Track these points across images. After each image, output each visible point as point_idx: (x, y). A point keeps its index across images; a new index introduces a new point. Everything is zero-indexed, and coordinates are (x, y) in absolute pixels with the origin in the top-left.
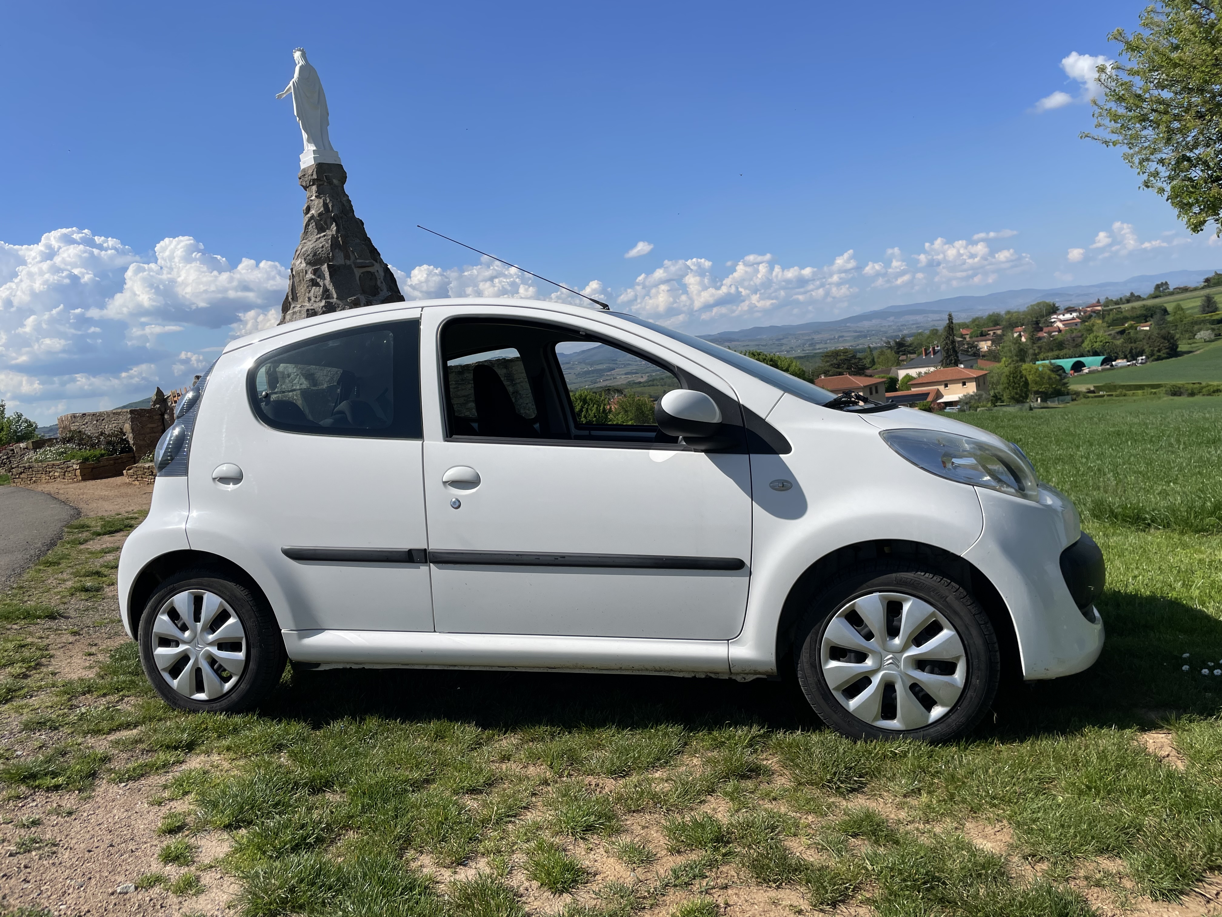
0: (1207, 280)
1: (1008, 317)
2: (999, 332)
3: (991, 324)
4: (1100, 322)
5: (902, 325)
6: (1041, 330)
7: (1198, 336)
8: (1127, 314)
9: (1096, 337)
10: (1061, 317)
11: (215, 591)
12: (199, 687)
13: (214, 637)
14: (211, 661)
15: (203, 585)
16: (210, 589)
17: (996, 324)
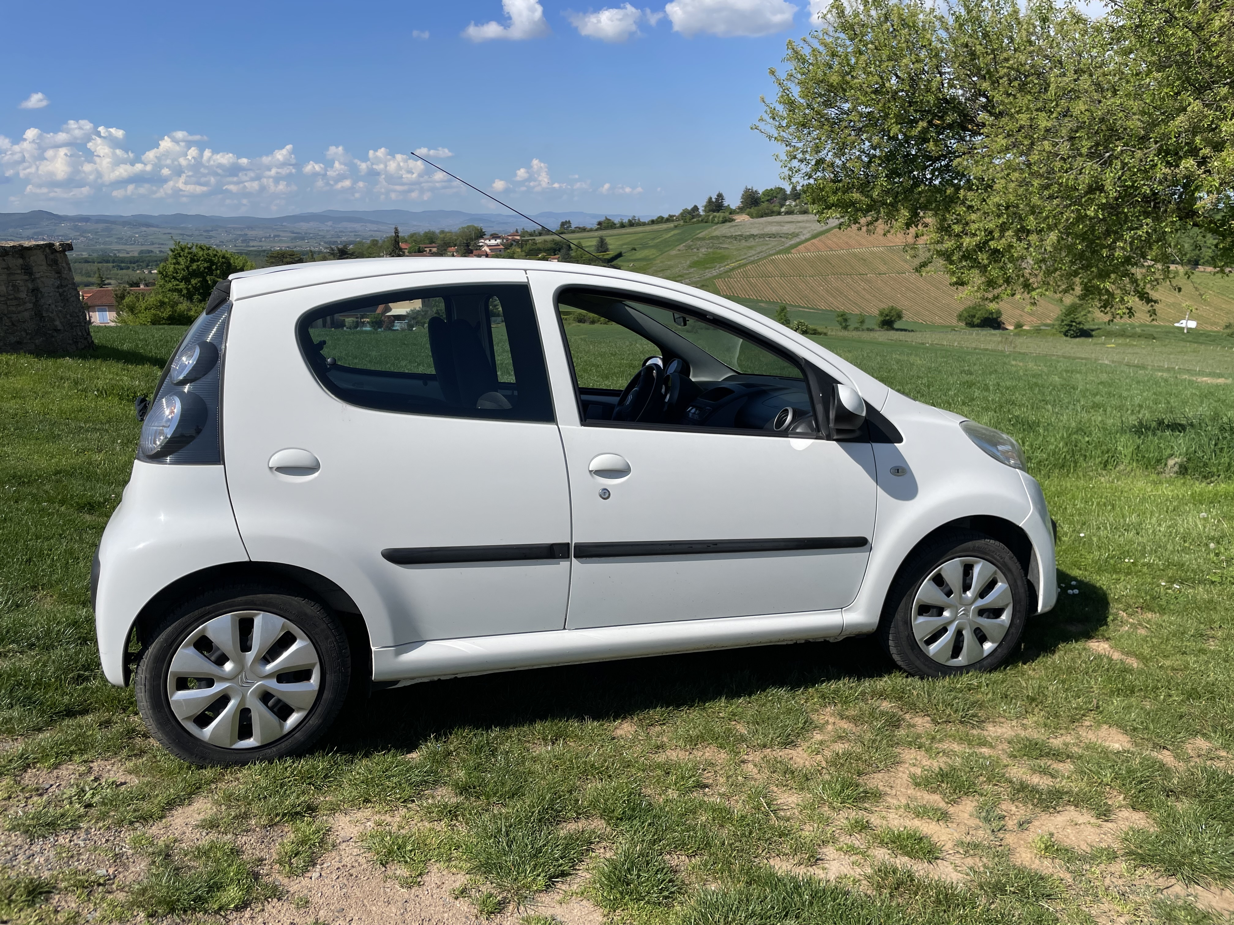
0: (600, 224)
1: (442, 236)
2: (434, 250)
3: (427, 241)
4: (519, 250)
5: (341, 232)
8: (539, 246)
10: (487, 242)
11: (275, 610)
12: (245, 731)
13: (270, 667)
14: (265, 697)
15: (255, 604)
16: (265, 608)
17: (432, 242)
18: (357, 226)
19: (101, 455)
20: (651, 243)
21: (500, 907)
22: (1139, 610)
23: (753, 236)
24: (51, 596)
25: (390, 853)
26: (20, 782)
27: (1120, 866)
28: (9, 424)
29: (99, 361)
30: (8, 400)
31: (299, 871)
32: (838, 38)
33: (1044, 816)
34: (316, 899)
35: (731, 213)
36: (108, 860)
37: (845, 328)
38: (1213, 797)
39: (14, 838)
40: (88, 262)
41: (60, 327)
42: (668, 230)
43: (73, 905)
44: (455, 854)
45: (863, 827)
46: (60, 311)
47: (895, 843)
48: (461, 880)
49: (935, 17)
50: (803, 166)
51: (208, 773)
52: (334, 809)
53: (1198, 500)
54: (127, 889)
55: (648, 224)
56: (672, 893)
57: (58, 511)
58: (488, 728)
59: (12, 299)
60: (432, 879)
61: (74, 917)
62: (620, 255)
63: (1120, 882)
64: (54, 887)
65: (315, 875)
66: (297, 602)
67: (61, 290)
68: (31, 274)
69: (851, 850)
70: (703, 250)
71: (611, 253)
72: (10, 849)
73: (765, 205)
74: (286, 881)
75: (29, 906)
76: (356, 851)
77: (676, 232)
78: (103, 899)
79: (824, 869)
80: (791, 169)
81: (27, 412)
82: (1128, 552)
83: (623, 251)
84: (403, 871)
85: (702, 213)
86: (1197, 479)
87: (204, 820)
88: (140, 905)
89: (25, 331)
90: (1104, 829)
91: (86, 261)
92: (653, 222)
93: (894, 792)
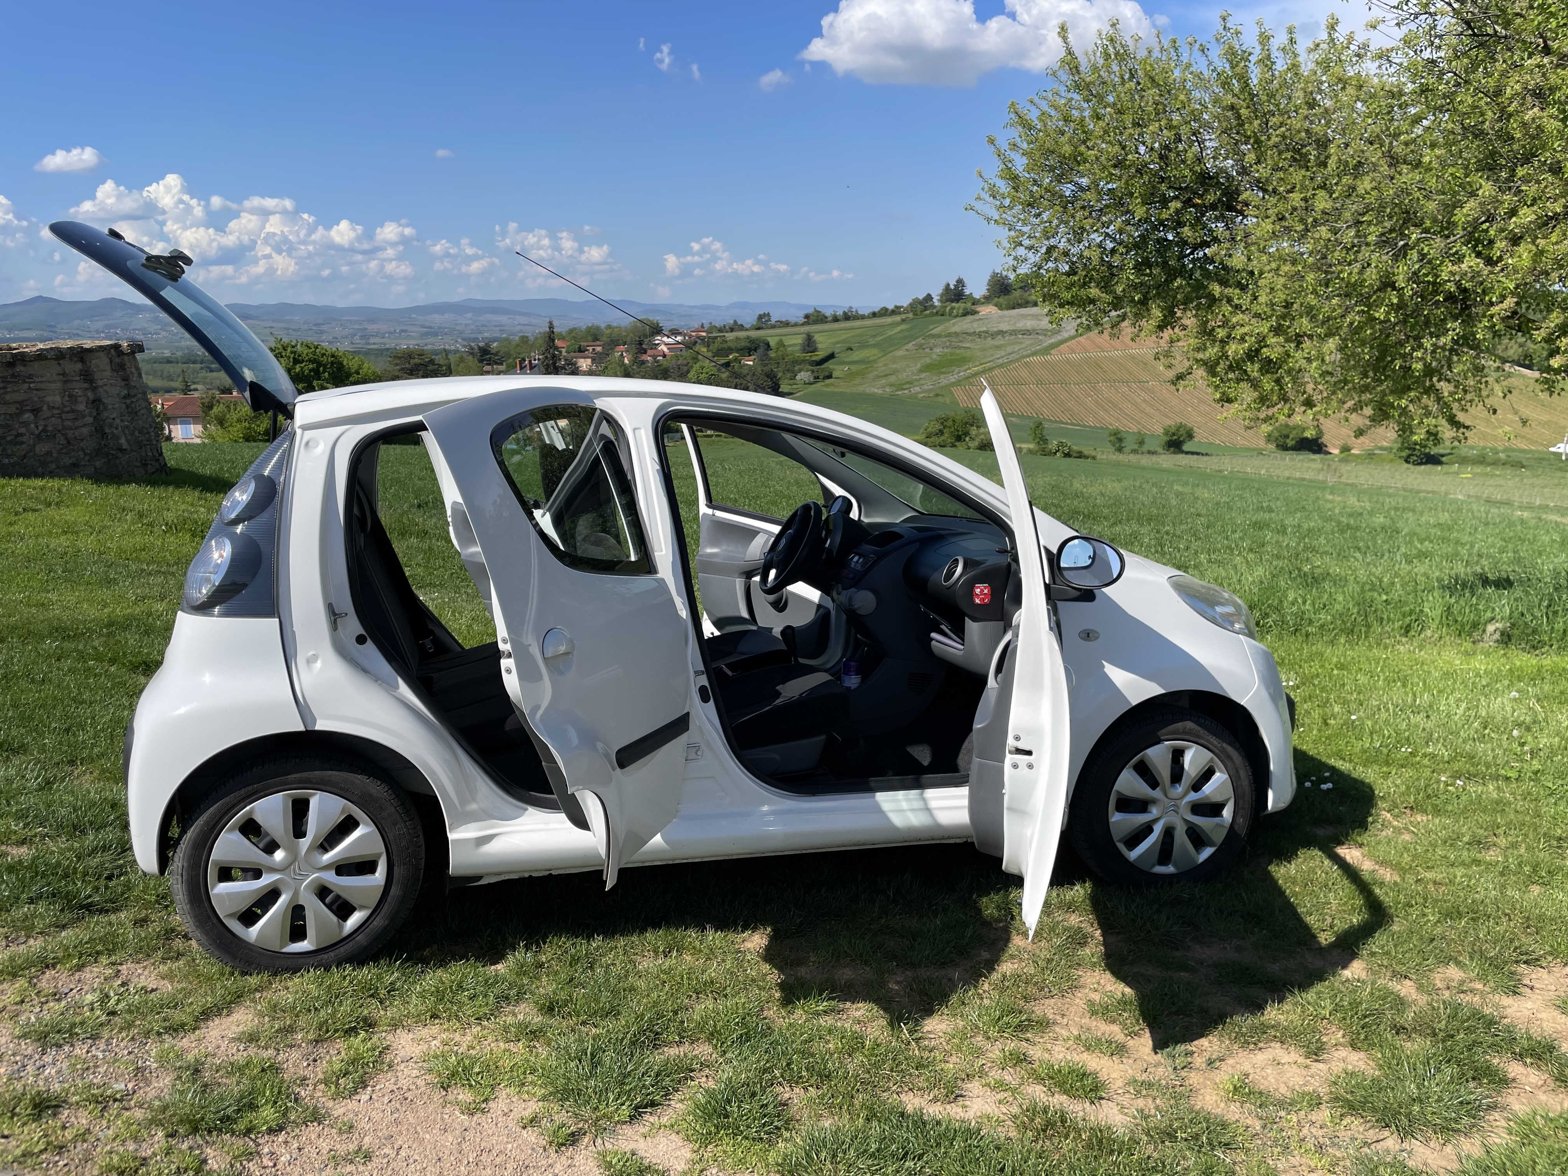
0: (807, 316)
1: (608, 332)
2: (599, 349)
3: (590, 338)
4: (705, 350)
6: (645, 352)
7: (798, 377)
8: (730, 344)
9: (703, 368)
10: (665, 339)
11: (334, 790)
12: (298, 933)
13: (329, 857)
14: (323, 892)
15: (311, 783)
16: (322, 787)
17: (596, 339)
18: (503, 319)
19: (164, 604)
20: (872, 341)
21: (573, 1139)
22: (1408, 811)
23: (1002, 333)
24: (91, 773)
25: (453, 1076)
26: (35, 985)
27: (1324, 1114)
28: (55, 565)
29: (171, 489)
30: (58, 536)
31: (347, 1092)
32: (1072, 99)
33: (1242, 1054)
34: (363, 1124)
35: (973, 304)
36: (129, 1074)
37: (1120, 450)
38: (1452, 1036)
39: (24, 1047)
40: (171, 362)
41: (125, 446)
42: (894, 325)
43: (84, 1121)
44: (530, 1078)
45: (1019, 1059)
46: (127, 427)
47: (1052, 1078)
48: (533, 1107)
49: (1191, 73)
50: (1030, 255)
51: (253, 980)
52: (395, 1025)
53: (1515, 676)
54: (146, 1106)
55: (868, 317)
56: (777, 1128)
57: (106, 671)
58: (589, 937)
59: (68, 412)
60: (498, 1106)
61: (84, 1134)
62: (831, 356)
63: (1320, 1133)
64: (64, 1102)
65: (365, 1097)
66: (360, 780)
67: (128, 401)
68: (91, 381)
69: (1000, 1086)
70: (938, 350)
71: (821, 354)
72: (18, 1058)
73: (1017, 294)
74: (330, 1104)
75: (34, 1121)
76: (415, 1073)
77: (904, 327)
78: (118, 1115)
79: (964, 1107)
80: (1016, 258)
81: (79, 551)
82: (1408, 739)
83: (836, 351)
84: (465, 1096)
85: (937, 303)
86: (1523, 650)
87: (243, 1033)
88: (160, 1124)
89: (83, 450)
90: (1313, 1071)
91: (169, 361)
92: (874, 315)
93: (1065, 1021)
